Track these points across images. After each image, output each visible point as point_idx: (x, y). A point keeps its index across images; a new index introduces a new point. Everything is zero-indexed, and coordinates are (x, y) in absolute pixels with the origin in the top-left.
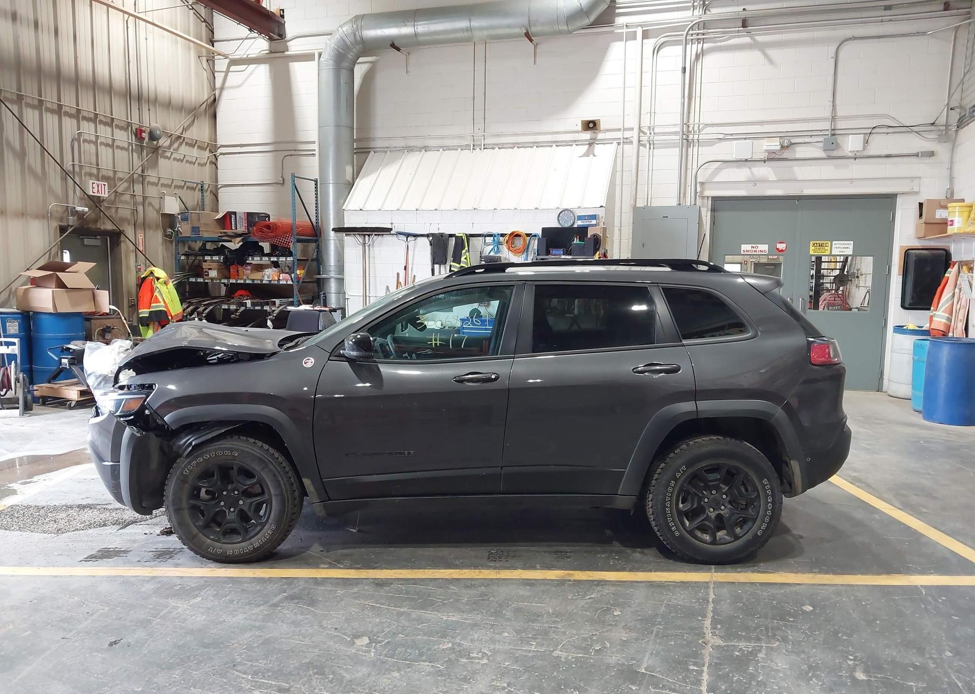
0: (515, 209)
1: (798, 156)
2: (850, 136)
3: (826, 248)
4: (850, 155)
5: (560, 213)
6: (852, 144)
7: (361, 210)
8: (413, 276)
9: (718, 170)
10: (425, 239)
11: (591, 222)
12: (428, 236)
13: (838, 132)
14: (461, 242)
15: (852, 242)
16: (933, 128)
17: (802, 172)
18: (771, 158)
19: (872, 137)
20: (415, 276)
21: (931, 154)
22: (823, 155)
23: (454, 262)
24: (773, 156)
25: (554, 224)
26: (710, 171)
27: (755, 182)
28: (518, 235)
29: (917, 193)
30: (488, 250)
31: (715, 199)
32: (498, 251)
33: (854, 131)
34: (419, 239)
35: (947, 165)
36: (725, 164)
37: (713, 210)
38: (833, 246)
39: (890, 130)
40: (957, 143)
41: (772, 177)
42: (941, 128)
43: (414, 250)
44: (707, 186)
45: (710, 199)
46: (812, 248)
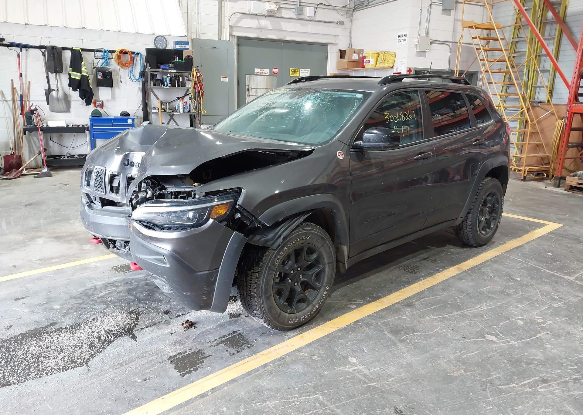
0: (119, 31)
1: (283, 16)
2: (308, 7)
3: (298, 73)
4: (308, 19)
5: (155, 39)
6: (309, 12)
8: (27, 82)
9: (239, 20)
10: (38, 52)
11: (186, 46)
12: (41, 47)
13: (302, 4)
14: (79, 55)
15: (309, 70)
16: (343, 9)
17: (286, 26)
18: (270, 15)
19: (318, 9)
20: (30, 83)
21: (343, 23)
22: (295, 17)
23: (73, 71)
24: (270, 14)
25: (152, 46)
26: (235, 19)
27: (261, 29)
28: (126, 53)
29: (337, 44)
30: (99, 63)
31: (239, 38)
32: (108, 64)
33: (310, 5)
34: (31, 50)
35: (349, 31)
36: (244, 16)
37: (238, 45)
38: (301, 72)
39: (325, 7)
40: (354, 18)
41: (270, 27)
42: (347, 9)
43: (26, 59)
44: (234, 29)
45: (236, 37)
46: (291, 72)
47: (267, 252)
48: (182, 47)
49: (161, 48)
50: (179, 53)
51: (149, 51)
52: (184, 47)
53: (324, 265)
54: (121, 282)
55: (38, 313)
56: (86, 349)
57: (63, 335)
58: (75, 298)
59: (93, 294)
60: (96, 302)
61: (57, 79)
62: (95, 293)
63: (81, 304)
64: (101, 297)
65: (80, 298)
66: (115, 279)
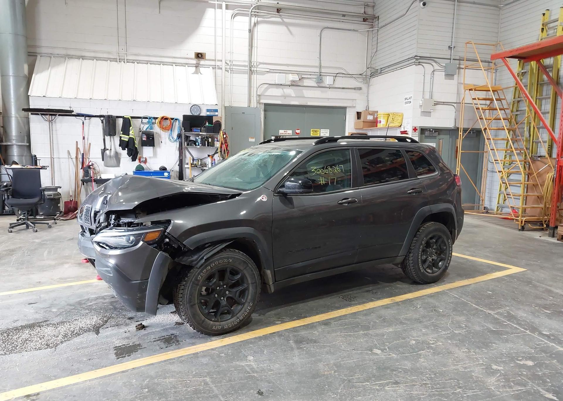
0: (162, 102)
1: (305, 84)
2: (328, 77)
3: (318, 133)
4: (328, 86)
5: (191, 108)
6: (328, 81)
7: (44, 96)
8: (89, 144)
9: (267, 89)
10: (98, 120)
11: (215, 113)
12: (100, 116)
13: (322, 74)
14: (128, 122)
15: (329, 130)
16: (360, 76)
17: (308, 93)
18: (293, 84)
19: (337, 77)
20: (90, 144)
21: (360, 89)
22: (316, 85)
23: (123, 134)
24: (294, 83)
25: (188, 113)
26: (263, 89)
27: (285, 96)
28: (166, 119)
29: (355, 107)
30: (145, 128)
31: (266, 105)
32: (151, 128)
33: (328, 74)
34: (93, 118)
35: (366, 95)
36: (271, 86)
37: (265, 111)
38: (321, 132)
39: (344, 75)
40: (370, 84)
41: (293, 95)
42: (364, 76)
43: (89, 126)
44: (262, 97)
45: (263, 104)
46: (312, 132)
47: (192, 270)
48: (212, 114)
49: (196, 114)
50: (209, 119)
51: (185, 117)
52: (213, 114)
53: (248, 284)
54: (109, 296)
55: (40, 313)
56: (60, 337)
57: (49, 328)
58: (71, 305)
59: (84, 303)
60: (84, 308)
61: (111, 141)
62: (86, 303)
63: (72, 309)
64: (89, 306)
65: (73, 305)
66: (106, 294)
